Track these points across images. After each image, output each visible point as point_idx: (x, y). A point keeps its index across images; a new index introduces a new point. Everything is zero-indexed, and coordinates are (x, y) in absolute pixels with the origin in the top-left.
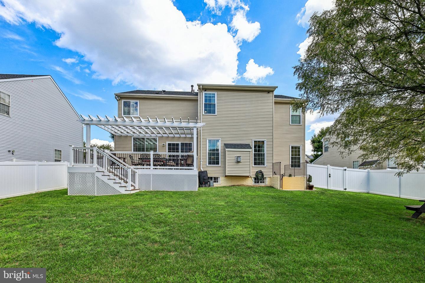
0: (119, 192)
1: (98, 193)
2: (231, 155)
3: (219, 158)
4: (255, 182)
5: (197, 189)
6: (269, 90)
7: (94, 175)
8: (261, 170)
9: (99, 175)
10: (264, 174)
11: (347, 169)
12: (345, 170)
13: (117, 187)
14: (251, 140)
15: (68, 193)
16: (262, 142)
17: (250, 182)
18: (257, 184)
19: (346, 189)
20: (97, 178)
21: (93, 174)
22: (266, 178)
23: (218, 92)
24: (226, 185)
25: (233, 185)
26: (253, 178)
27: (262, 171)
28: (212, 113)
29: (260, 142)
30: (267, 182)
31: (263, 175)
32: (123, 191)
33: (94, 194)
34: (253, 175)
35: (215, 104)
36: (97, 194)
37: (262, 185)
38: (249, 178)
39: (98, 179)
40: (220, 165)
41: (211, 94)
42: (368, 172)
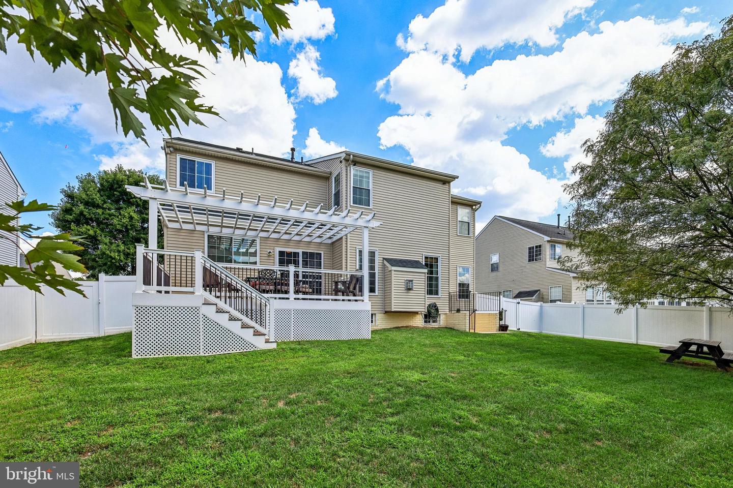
0: (252, 346)
1: (207, 350)
2: (398, 277)
3: (374, 281)
4: (425, 322)
5: (370, 335)
6: (445, 180)
7: (198, 312)
8: (435, 303)
9: (210, 311)
10: (439, 308)
11: (521, 302)
12: (519, 303)
13: (248, 334)
14: (421, 255)
15: (133, 352)
16: (435, 258)
17: (419, 321)
18: (428, 325)
19: (519, 329)
20: (204, 317)
21: (196, 310)
22: (440, 314)
23: (375, 171)
24: (385, 328)
25: (397, 328)
26: (423, 315)
27: (437, 303)
28: (365, 205)
29: (432, 258)
30: (442, 321)
31: (437, 310)
32: (260, 344)
33: (198, 353)
34: (424, 310)
35: (369, 190)
36: (205, 352)
37: (435, 325)
38: (418, 316)
39: (206, 319)
40: (377, 294)
41: (363, 171)
42: (541, 306)
